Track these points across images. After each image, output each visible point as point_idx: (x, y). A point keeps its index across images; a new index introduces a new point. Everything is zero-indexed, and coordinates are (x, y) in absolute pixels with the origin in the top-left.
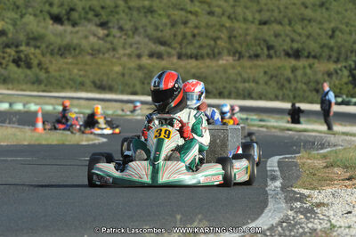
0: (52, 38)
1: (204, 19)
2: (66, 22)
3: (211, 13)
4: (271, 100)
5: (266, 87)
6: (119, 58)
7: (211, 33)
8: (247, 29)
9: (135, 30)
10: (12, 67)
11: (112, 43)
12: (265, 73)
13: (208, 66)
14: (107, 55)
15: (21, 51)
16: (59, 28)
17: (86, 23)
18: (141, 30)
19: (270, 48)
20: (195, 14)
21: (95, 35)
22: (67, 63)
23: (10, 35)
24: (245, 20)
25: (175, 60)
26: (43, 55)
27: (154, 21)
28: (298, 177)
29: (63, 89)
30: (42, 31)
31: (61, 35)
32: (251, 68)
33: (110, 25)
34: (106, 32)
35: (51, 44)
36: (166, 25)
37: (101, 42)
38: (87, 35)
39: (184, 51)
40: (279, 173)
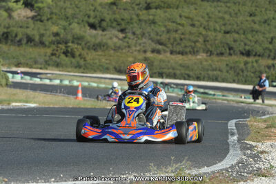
0: (89, 38)
1: (189, 29)
2: (98, 28)
3: (193, 25)
4: (230, 82)
5: (228, 74)
6: (132, 53)
7: (193, 38)
8: (216, 36)
9: (143, 35)
10: (63, 56)
11: (128, 43)
12: (227, 65)
13: (190, 60)
14: (124, 51)
15: (69, 46)
16: (94, 32)
17: (111, 29)
18: (147, 35)
19: (230, 49)
20: (183, 25)
21: (117, 37)
22: (98, 55)
23: (62, 36)
24: (215, 30)
25: (168, 54)
26: (83, 49)
27: (156, 29)
28: (248, 134)
29: (95, 71)
30: (82, 34)
31: (95, 36)
32: (218, 61)
33: (127, 31)
34: (124, 35)
35: (89, 42)
36: (163, 31)
37: (121, 42)
38: (112, 37)
39: (175, 49)
40: (236, 131)
